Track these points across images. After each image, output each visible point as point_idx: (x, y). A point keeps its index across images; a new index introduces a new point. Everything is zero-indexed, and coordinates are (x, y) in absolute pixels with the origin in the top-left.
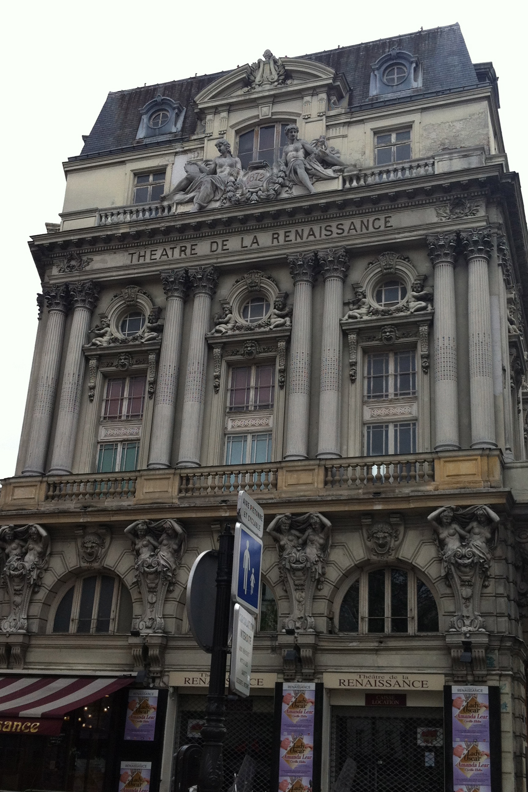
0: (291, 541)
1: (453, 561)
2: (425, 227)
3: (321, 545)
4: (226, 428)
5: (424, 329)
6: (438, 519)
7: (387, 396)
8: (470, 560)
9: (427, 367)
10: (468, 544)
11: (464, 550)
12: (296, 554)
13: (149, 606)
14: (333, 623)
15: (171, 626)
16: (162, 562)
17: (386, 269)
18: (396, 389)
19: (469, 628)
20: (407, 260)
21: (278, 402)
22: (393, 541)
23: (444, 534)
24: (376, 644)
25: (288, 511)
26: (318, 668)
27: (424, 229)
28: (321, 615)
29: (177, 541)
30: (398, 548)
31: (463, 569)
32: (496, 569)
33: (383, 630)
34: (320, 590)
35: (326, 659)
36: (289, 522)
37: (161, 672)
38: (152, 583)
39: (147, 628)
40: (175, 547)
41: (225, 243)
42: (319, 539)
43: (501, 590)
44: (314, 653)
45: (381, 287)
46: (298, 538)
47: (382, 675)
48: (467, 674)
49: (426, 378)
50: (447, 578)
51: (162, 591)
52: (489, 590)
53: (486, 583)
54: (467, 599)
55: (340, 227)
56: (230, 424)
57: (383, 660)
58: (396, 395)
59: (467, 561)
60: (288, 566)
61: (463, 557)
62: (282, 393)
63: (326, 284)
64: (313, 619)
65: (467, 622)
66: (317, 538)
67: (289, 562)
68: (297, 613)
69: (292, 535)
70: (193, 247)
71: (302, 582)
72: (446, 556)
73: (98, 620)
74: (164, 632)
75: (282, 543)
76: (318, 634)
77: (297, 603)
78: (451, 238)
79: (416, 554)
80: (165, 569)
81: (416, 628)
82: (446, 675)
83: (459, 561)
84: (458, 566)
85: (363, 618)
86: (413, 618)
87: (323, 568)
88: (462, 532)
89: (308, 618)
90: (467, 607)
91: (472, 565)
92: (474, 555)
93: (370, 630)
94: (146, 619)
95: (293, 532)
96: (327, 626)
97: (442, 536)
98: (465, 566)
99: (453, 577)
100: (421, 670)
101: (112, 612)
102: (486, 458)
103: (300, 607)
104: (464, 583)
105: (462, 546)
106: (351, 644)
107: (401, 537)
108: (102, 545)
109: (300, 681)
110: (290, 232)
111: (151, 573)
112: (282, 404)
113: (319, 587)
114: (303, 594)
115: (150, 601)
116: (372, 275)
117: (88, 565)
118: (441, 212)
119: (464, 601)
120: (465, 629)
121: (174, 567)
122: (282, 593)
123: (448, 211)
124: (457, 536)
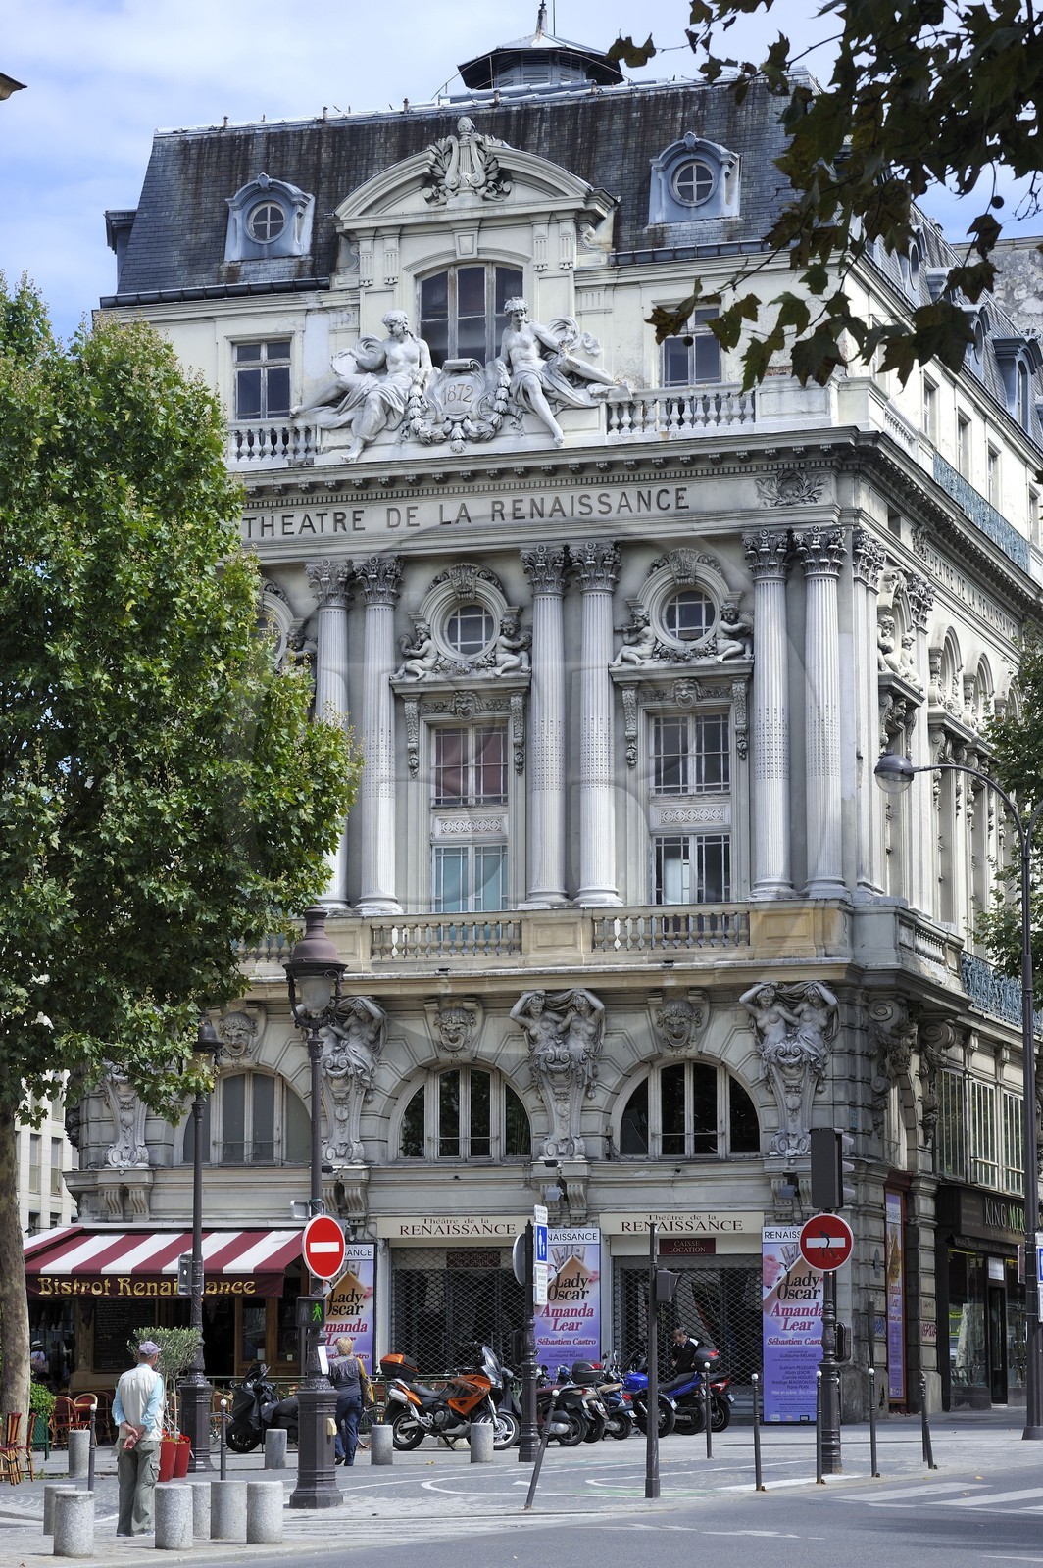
0: (547, 1029)
1: (774, 1060)
2: (739, 515)
3: (590, 1035)
4: (432, 834)
5: (739, 688)
6: (755, 1001)
7: (685, 789)
8: (797, 1059)
9: (744, 751)
10: (796, 1035)
11: (789, 1045)
12: (554, 1050)
13: (338, 1124)
14: (611, 1143)
15: (375, 1152)
16: (354, 1061)
17: (680, 578)
18: (699, 780)
19: (795, 1151)
20: (712, 564)
21: (515, 796)
22: (694, 1026)
23: (764, 1019)
24: (672, 1174)
25: (540, 987)
26: (592, 1207)
27: (738, 518)
28: (594, 1134)
29: (373, 1028)
30: (700, 1036)
31: (788, 1070)
32: (835, 1066)
33: (682, 1152)
34: (591, 1098)
35: (601, 1195)
36: (542, 1002)
37: (365, 1219)
38: (341, 1091)
39: (338, 1157)
40: (372, 1037)
41: (412, 512)
42: (587, 1027)
43: (841, 1096)
44: (586, 1188)
45: (674, 600)
46: (557, 1023)
47: (679, 1215)
48: (793, 1211)
49: (744, 765)
50: (768, 1080)
51: (356, 1101)
52: (824, 1097)
53: (821, 1088)
54: (794, 1110)
55: (604, 499)
56: (438, 828)
57: (683, 1194)
58: (699, 789)
59: (793, 1061)
60: (544, 1068)
61: (787, 1054)
62: (521, 780)
63: (585, 599)
64: (582, 1142)
65: (793, 1143)
66: (583, 1025)
67: (545, 1061)
68: (559, 1133)
69: (546, 1020)
70: (358, 516)
71: (564, 1090)
72: (766, 1051)
73: (254, 1144)
74: (365, 1162)
75: (533, 1032)
76: (590, 1160)
77: (559, 1118)
78: (779, 540)
79: (727, 1045)
80: (359, 1072)
81: (729, 1148)
82: (766, 1212)
83: (783, 1060)
84: (781, 1066)
85: (653, 1135)
86: (724, 1134)
87: (594, 1067)
88: (790, 1017)
89: (576, 1141)
90: (793, 1121)
91: (799, 1065)
92: (802, 1051)
93: (664, 1152)
94: (335, 1145)
95: (549, 1015)
96: (603, 1150)
97: (760, 1024)
98: (791, 1066)
99: (774, 1081)
100: (732, 1206)
101: (275, 1131)
102: (820, 913)
103: (564, 1124)
104: (789, 1089)
105: (787, 1038)
106: (637, 1174)
107: (705, 1020)
108: (253, 1030)
109: (567, 1225)
110: (521, 501)
111: (338, 1078)
112: (521, 801)
113: (589, 1095)
114: (567, 1106)
115: (338, 1117)
116: (657, 586)
117: (234, 1062)
118: (764, 489)
119: (790, 1113)
120: (789, 1152)
121: (371, 1066)
122: (538, 1104)
123: (775, 490)
124: (781, 1023)
